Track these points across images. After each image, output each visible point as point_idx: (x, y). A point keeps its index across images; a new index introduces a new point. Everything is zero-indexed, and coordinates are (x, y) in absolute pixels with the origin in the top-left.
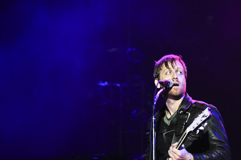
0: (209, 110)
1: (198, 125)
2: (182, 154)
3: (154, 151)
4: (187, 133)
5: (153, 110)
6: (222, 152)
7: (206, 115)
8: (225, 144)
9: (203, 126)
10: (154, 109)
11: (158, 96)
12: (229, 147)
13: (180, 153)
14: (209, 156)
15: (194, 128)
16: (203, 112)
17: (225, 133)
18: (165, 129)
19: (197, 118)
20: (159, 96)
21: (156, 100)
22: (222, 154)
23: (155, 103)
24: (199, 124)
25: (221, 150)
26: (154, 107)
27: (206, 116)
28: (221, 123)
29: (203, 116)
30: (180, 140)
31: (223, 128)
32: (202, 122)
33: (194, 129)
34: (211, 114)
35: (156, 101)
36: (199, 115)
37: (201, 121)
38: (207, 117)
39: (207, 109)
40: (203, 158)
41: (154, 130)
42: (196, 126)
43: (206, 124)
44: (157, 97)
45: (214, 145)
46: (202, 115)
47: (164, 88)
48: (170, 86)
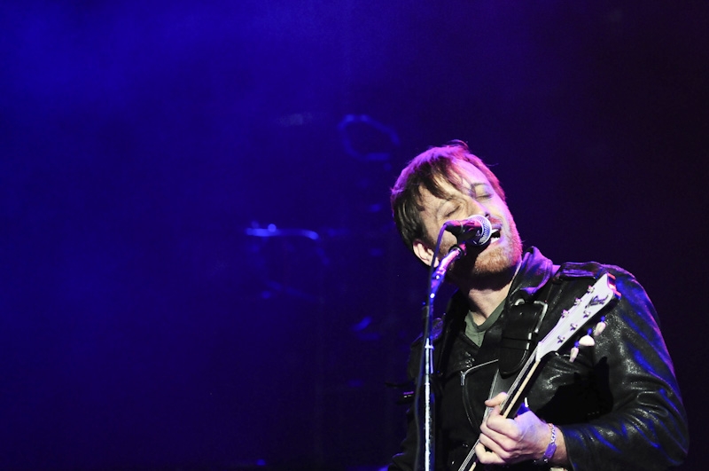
0: (611, 281)
1: (573, 332)
2: (521, 431)
3: (427, 453)
4: (538, 360)
5: (425, 320)
6: (656, 415)
7: (600, 298)
8: (668, 389)
9: (592, 335)
10: (428, 316)
11: (443, 273)
12: (680, 399)
13: (514, 427)
14: (614, 430)
15: (561, 341)
16: (591, 289)
17: (665, 354)
18: (468, 358)
19: (570, 310)
20: (446, 273)
21: (435, 284)
22: (656, 421)
23: (432, 296)
24: (578, 328)
25: (654, 409)
26: (428, 307)
27: (601, 302)
28: (653, 323)
29: (592, 303)
30: (515, 384)
31: (658, 339)
32: (586, 319)
33: (561, 344)
34: (619, 294)
35: (435, 290)
36: (578, 301)
37: (586, 316)
38: (606, 302)
39: (605, 278)
40: (595, 437)
41: (427, 384)
42: (568, 335)
43: (601, 327)
44: (438, 277)
45: (632, 395)
46: (587, 298)
47: (463, 247)
48: (481, 240)
